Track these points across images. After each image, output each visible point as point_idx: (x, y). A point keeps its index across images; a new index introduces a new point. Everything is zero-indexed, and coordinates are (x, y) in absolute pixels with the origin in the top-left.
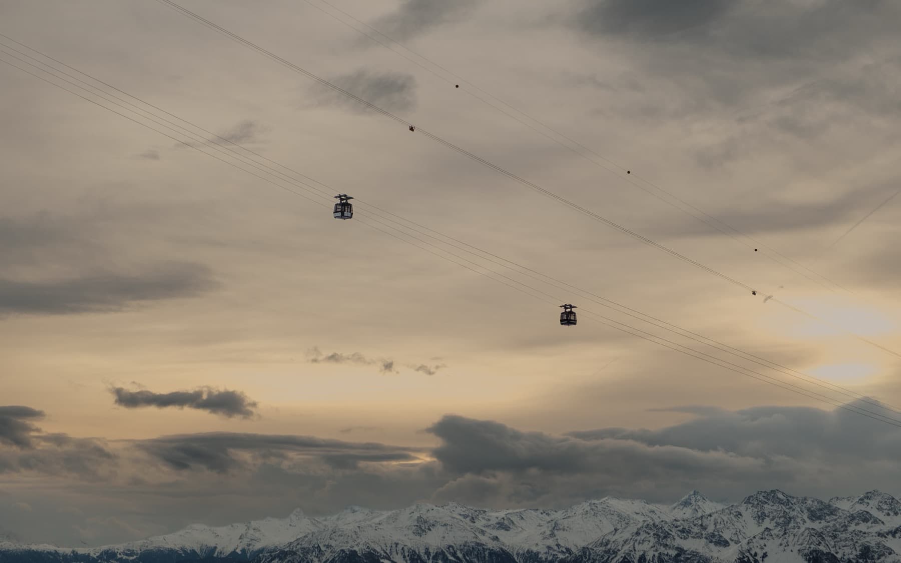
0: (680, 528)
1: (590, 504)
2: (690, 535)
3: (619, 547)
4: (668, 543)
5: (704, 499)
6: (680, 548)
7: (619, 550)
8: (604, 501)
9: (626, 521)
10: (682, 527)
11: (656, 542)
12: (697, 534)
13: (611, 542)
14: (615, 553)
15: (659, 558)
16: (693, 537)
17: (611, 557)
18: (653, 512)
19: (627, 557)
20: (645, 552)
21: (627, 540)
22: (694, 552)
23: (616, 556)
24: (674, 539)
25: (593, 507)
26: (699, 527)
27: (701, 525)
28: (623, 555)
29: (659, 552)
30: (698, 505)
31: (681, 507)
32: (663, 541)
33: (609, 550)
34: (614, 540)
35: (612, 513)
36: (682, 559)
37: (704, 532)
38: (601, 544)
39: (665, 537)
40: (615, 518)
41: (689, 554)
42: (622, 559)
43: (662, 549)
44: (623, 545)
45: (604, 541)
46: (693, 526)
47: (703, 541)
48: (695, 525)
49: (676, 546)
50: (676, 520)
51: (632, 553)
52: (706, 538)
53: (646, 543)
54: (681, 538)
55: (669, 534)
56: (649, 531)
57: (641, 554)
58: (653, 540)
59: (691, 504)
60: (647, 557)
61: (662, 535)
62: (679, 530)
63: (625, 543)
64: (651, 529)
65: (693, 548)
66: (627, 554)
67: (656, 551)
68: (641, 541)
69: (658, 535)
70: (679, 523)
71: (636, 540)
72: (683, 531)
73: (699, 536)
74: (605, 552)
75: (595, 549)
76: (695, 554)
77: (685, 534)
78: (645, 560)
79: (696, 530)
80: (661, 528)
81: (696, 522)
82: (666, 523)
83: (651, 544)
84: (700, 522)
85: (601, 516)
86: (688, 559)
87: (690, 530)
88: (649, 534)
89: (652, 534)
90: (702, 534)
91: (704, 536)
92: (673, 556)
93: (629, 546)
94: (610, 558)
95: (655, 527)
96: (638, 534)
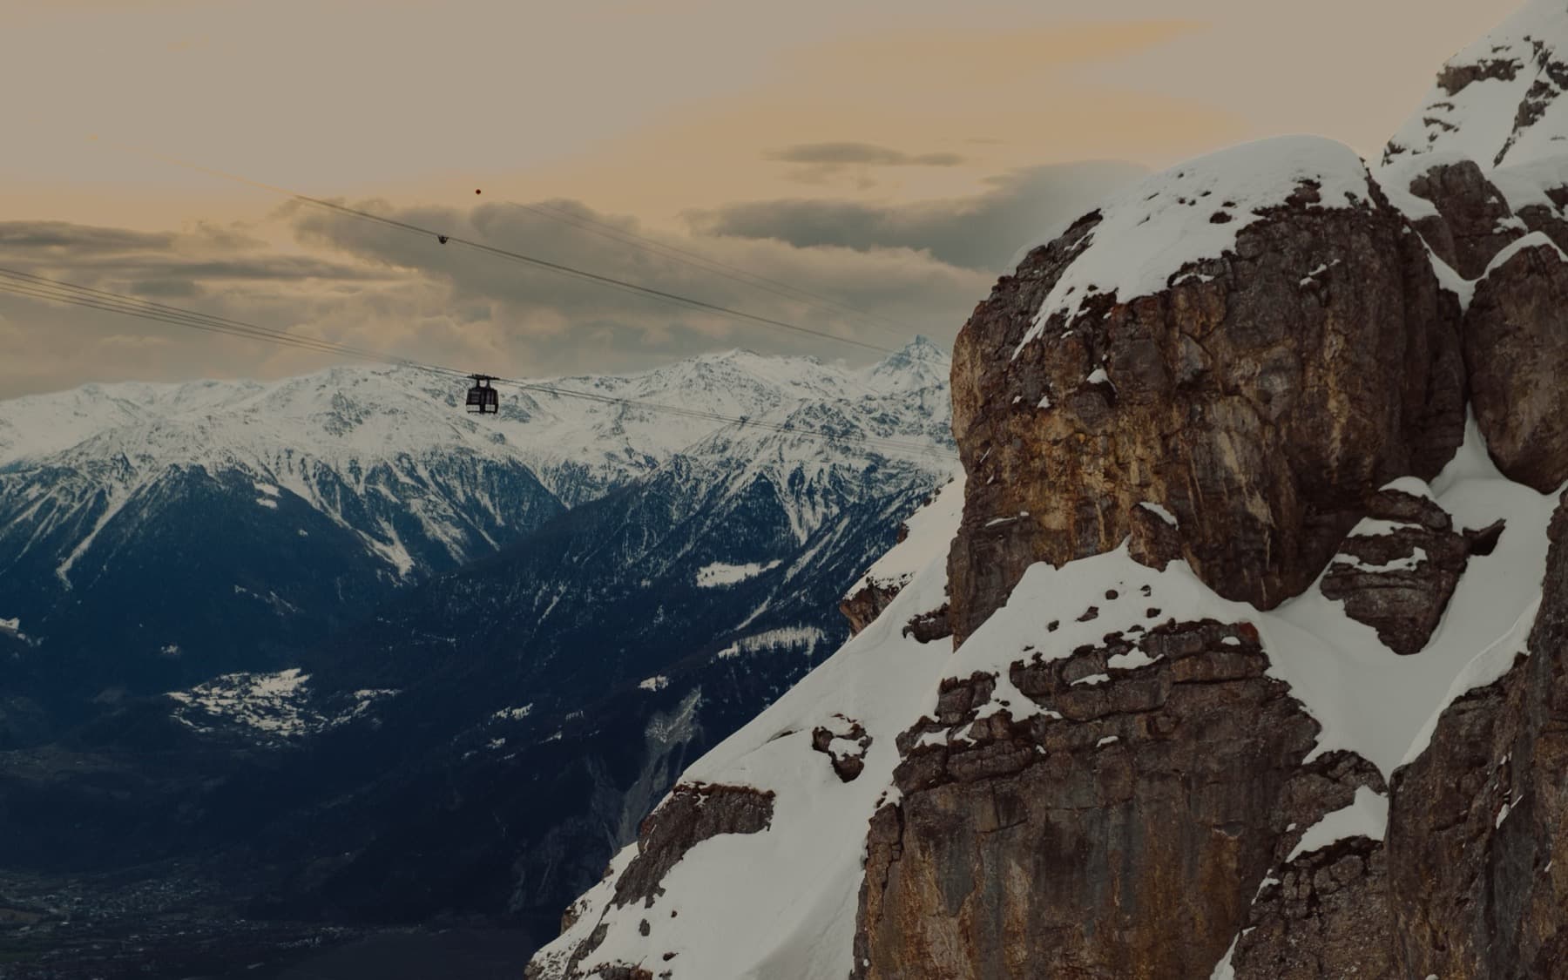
0: (877, 415)
1: (697, 365)
2: (896, 428)
3: (750, 455)
4: (851, 445)
5: (937, 353)
6: (876, 456)
7: (749, 461)
8: (727, 359)
9: (773, 400)
10: (880, 412)
11: (827, 444)
12: (911, 425)
13: (733, 445)
14: (741, 465)
15: (832, 475)
16: (904, 433)
17: (732, 476)
18: (830, 380)
19: (765, 473)
20: (802, 464)
21: (766, 440)
22: (903, 463)
23: (743, 473)
24: (864, 436)
25: (703, 371)
26: (916, 412)
27: (921, 408)
28: (758, 471)
29: (831, 463)
30: (925, 366)
31: (890, 369)
32: (842, 439)
33: (729, 461)
34: (738, 440)
35: (743, 383)
36: (880, 477)
37: (925, 422)
38: (713, 448)
39: (845, 433)
40: (750, 393)
41: (893, 467)
42: (754, 478)
43: (838, 458)
44: (758, 450)
45: (719, 442)
46: (903, 409)
47: (924, 440)
48: (907, 408)
49: (868, 450)
50: (868, 398)
51: (777, 466)
52: (931, 434)
53: (805, 446)
54: (879, 434)
55: (853, 426)
56: (812, 421)
57: (794, 468)
58: (820, 440)
59: (909, 363)
60: (806, 474)
61: (838, 427)
62: (874, 419)
63: (762, 444)
64: (816, 417)
65: (902, 455)
66: (766, 468)
67: (826, 460)
68: (795, 442)
69: (830, 429)
70: (874, 404)
71: (785, 440)
72: (882, 420)
73: (916, 430)
74: (721, 464)
75: (700, 458)
76: (906, 466)
77: (886, 427)
78: (802, 480)
79: (909, 417)
80: (838, 414)
81: (909, 401)
82: (848, 404)
83: (816, 447)
84: (918, 402)
85: (718, 389)
86: (891, 476)
87: (897, 418)
88: (811, 426)
89: (817, 427)
90: (921, 426)
91: (925, 429)
92: (861, 471)
93: (770, 451)
94: (730, 478)
95: (825, 413)
96: (788, 427)
